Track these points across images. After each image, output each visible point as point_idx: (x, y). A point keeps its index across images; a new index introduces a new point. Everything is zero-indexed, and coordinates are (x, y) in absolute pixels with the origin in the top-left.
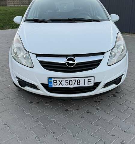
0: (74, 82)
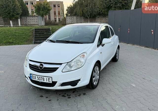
0: (41, 78)
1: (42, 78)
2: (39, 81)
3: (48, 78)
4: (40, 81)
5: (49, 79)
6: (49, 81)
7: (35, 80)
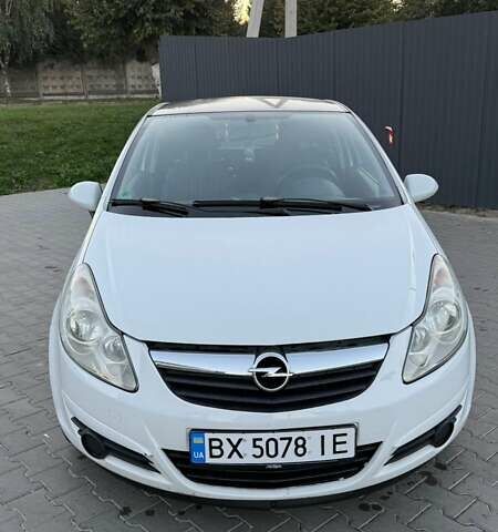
0: (283, 444)
1: (290, 439)
2: (263, 466)
3: (329, 434)
4: (278, 460)
5: (338, 439)
6: (338, 448)
7: (235, 460)
